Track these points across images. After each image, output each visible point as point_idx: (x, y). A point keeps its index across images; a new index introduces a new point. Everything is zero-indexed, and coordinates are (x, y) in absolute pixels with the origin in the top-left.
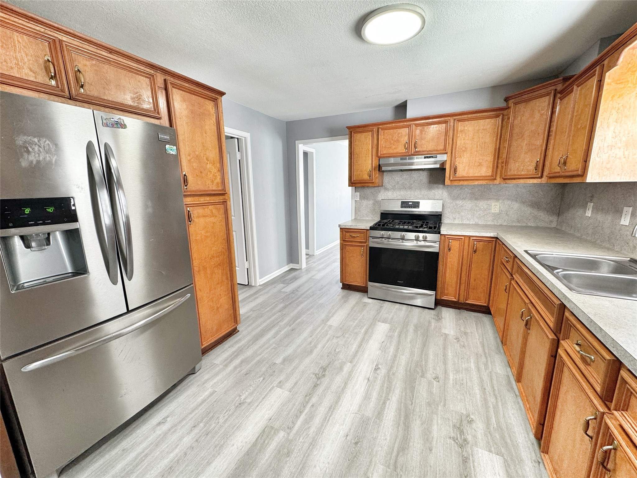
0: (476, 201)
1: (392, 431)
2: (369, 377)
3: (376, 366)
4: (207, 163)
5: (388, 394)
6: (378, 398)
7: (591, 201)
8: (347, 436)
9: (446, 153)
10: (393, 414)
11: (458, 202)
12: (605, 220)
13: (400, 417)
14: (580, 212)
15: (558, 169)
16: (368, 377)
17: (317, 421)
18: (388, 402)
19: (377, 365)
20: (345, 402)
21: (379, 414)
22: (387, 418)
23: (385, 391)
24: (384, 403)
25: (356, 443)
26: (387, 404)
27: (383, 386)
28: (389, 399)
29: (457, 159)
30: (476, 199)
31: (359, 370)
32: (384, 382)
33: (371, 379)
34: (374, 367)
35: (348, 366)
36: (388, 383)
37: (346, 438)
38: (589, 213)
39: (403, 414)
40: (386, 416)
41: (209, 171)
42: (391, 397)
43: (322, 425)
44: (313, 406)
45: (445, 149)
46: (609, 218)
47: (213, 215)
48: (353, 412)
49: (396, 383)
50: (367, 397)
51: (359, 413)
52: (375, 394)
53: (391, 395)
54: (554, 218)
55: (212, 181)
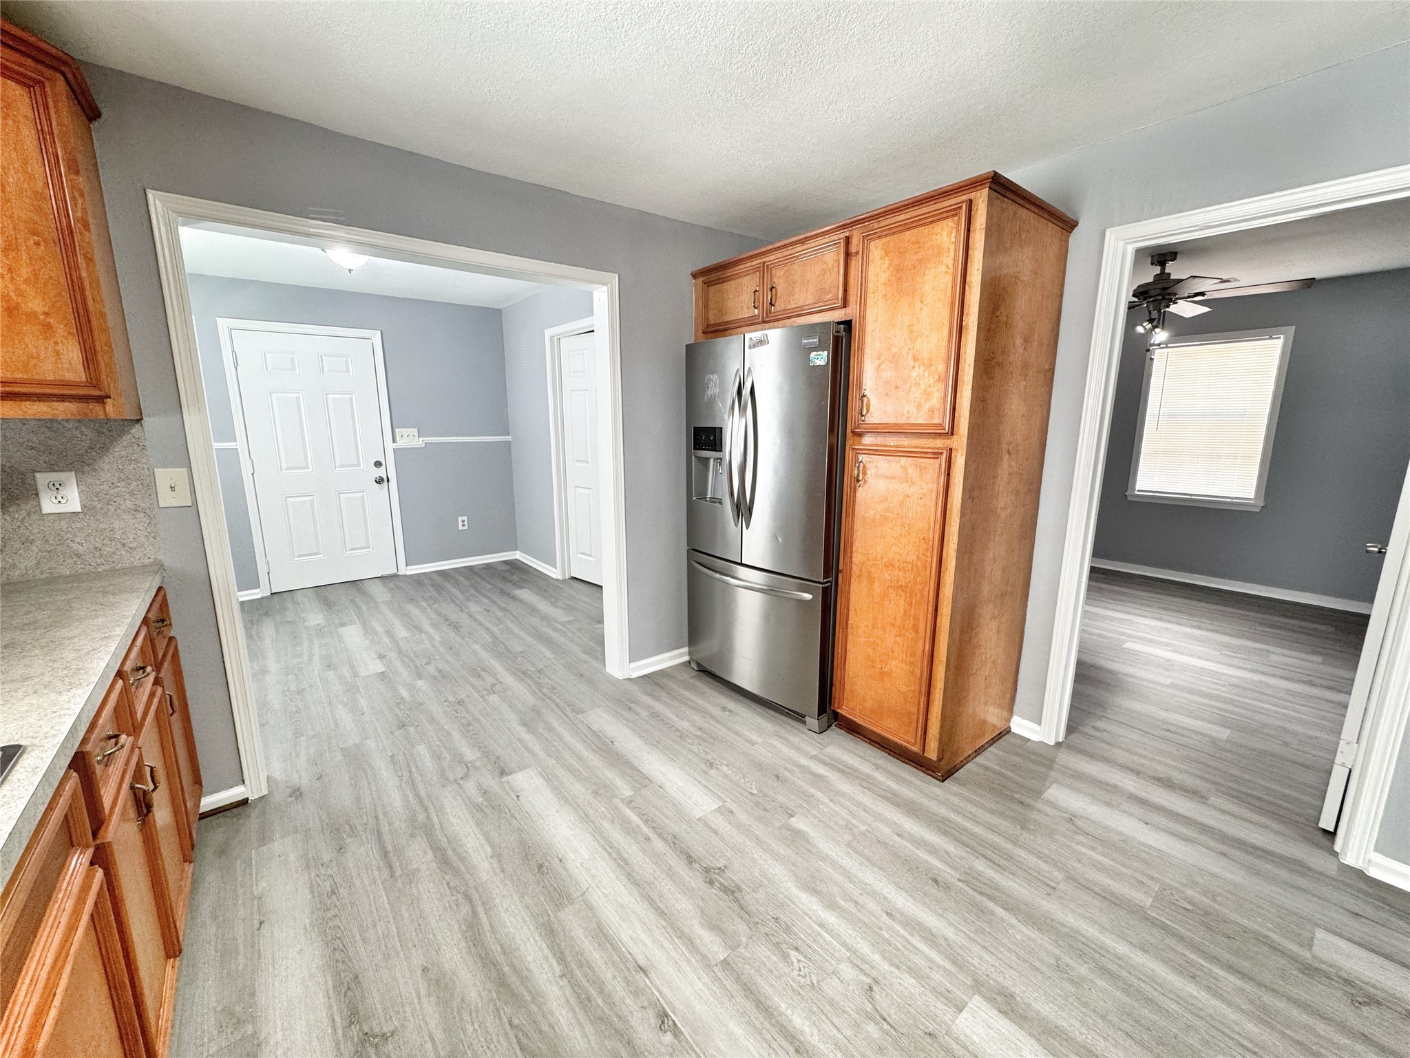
1: (507, 930)
2: (646, 976)
3: (675, 1024)
4: (914, 367)
5: (575, 985)
6: (582, 955)
8: (561, 861)
10: (529, 958)
13: (512, 966)
16: (652, 975)
17: (617, 836)
18: (557, 969)
19: (676, 1032)
20: (620, 887)
21: (549, 931)
22: (532, 940)
23: (586, 985)
24: (562, 960)
25: (541, 866)
26: (555, 965)
27: (601, 992)
28: (561, 977)
31: (685, 966)
32: (612, 1005)
33: (640, 977)
34: (674, 1017)
35: (715, 949)
36: (599, 1012)
37: (558, 857)
39: (513, 979)
40: (535, 941)
41: (915, 384)
42: (562, 987)
43: (604, 838)
44: (648, 839)
47: (907, 479)
48: (590, 889)
49: (585, 1036)
50: (602, 936)
51: (580, 899)
52: (596, 956)
53: (568, 990)
55: (919, 406)
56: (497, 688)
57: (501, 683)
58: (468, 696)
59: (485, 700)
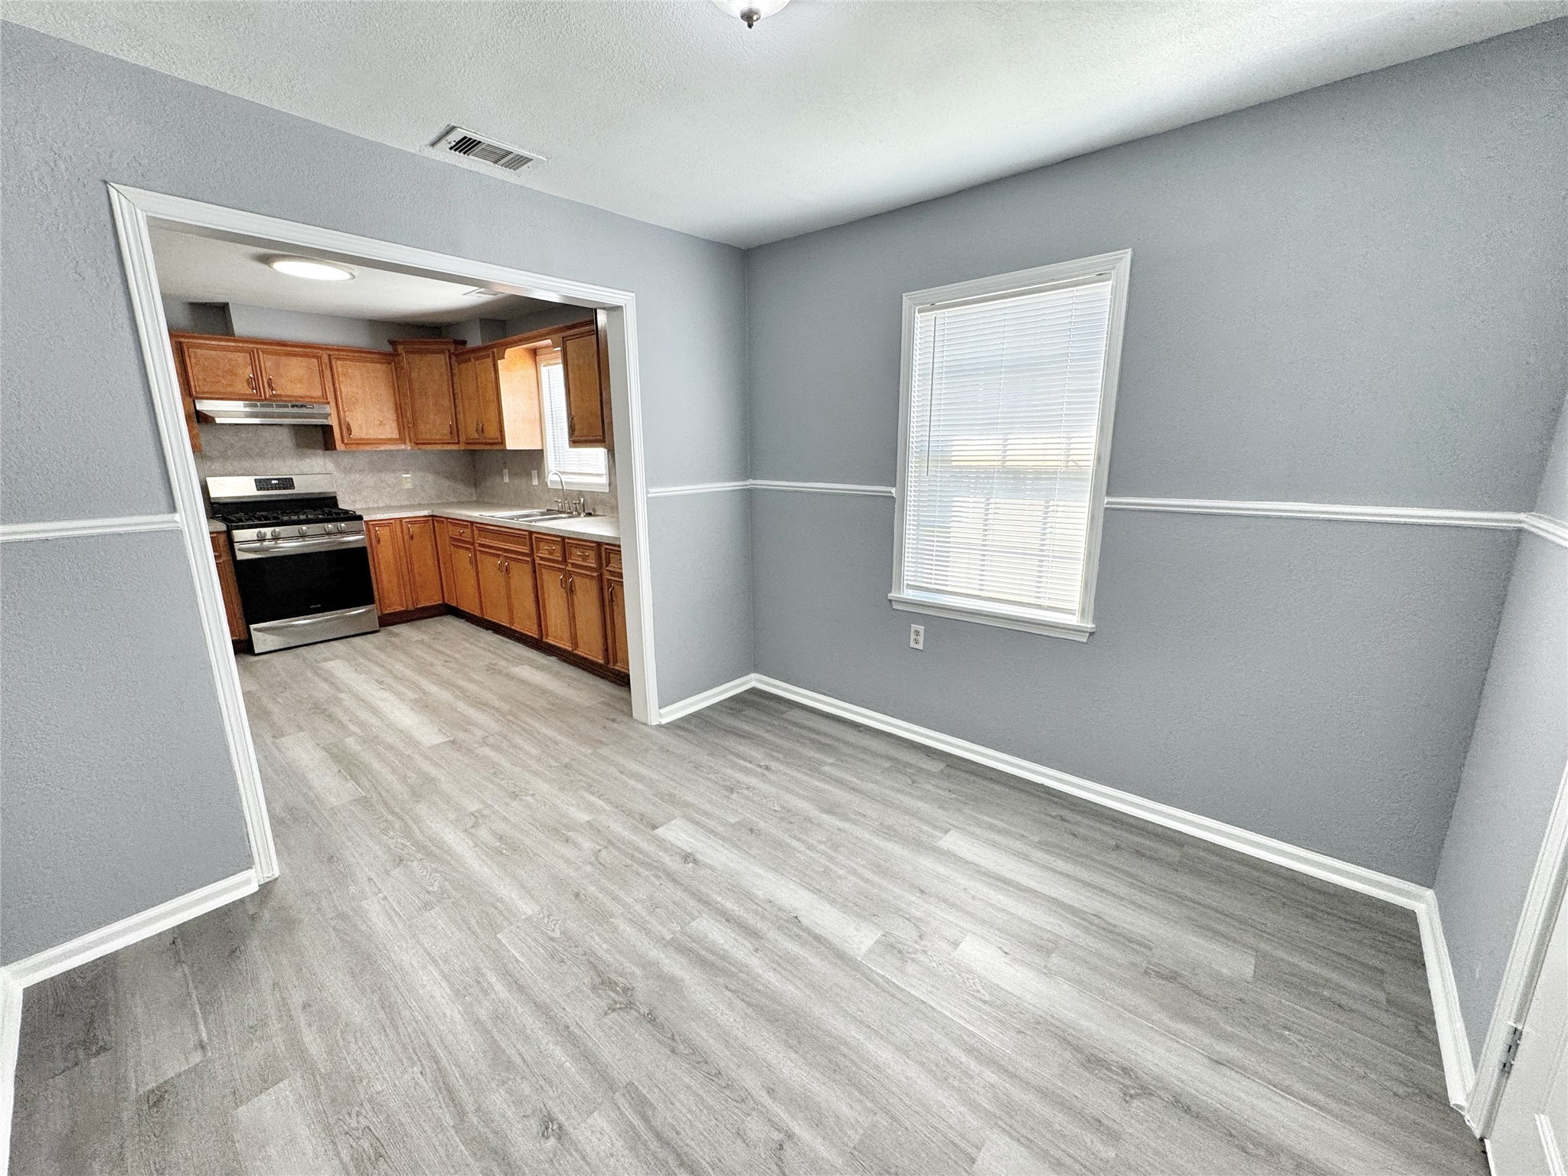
0: (380, 474)
7: (505, 467)
9: (328, 403)
11: (353, 476)
12: (520, 483)
14: (498, 479)
15: (477, 436)
29: (347, 414)
30: (379, 471)
38: (507, 480)
45: (325, 395)
46: (524, 480)
54: (472, 490)
56: (470, 822)
57: (465, 830)
58: (507, 804)
59: (484, 802)
